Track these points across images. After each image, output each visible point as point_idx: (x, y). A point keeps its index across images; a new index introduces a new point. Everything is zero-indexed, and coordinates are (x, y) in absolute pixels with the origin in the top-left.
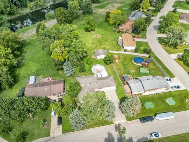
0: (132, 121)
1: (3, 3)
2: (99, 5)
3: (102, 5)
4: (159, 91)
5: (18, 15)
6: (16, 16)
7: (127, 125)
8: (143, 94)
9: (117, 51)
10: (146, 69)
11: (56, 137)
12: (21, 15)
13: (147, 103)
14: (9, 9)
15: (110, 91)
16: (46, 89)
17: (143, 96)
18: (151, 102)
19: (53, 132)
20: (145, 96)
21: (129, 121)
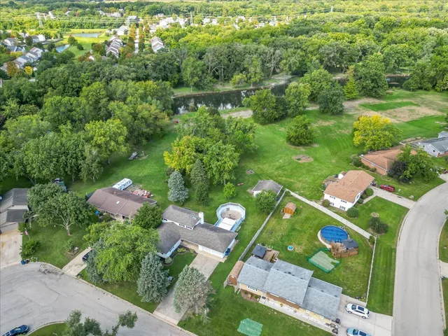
0: (186, 331)
1: (192, 69)
2: (377, 102)
3: (386, 104)
4: (307, 317)
5: (209, 92)
6: (205, 92)
7: (171, 331)
8: (262, 301)
9: (310, 199)
10: (331, 260)
11: (67, 275)
12: (214, 92)
13: (252, 321)
14: (196, 79)
15: (207, 259)
16: (118, 202)
17: (258, 303)
18: (261, 325)
19: (70, 267)
20: (262, 306)
21: (180, 328)
